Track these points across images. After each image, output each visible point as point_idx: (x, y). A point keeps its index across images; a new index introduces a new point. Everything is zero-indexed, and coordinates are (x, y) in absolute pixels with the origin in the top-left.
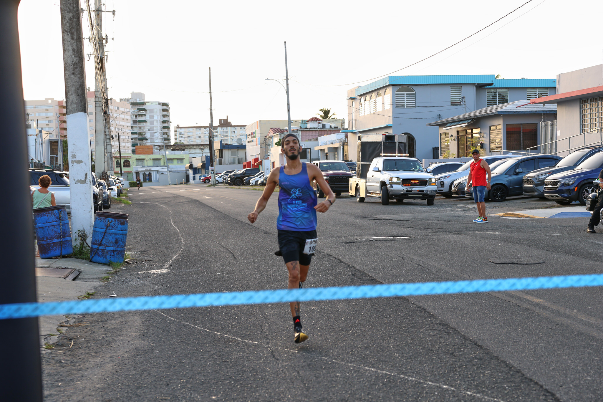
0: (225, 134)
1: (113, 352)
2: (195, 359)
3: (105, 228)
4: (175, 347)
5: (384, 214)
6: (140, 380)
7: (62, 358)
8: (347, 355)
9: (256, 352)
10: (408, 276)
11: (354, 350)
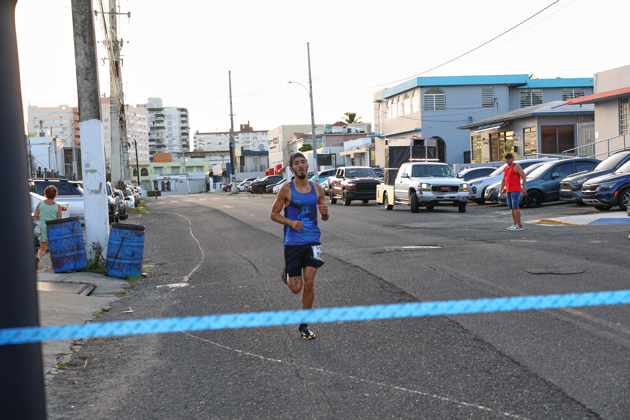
0: (247, 140)
1: (129, 371)
2: (214, 379)
3: (121, 240)
4: (194, 366)
5: (413, 222)
6: (157, 401)
7: (75, 379)
8: (376, 374)
9: (280, 370)
10: (439, 288)
11: (383, 368)
